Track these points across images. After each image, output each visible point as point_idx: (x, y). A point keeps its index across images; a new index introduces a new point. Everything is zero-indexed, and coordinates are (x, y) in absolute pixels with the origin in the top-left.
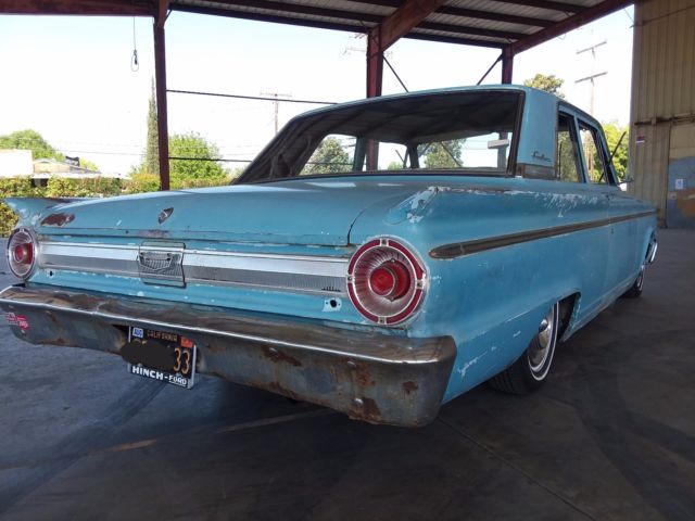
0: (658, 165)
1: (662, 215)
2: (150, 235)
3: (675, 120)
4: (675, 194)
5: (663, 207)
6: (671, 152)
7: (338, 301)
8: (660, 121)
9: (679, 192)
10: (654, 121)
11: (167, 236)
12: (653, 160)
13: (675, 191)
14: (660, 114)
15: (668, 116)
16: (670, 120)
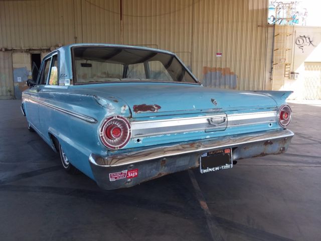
0: (7, 70)
1: (12, 93)
2: (214, 111)
3: (13, 51)
4: (18, 84)
5: (12, 90)
6: (14, 65)
7: (272, 124)
8: (6, 50)
9: (19, 83)
10: (3, 50)
11: (221, 110)
12: (5, 68)
13: (18, 82)
14: (5, 46)
15: (10, 48)
16: (11, 50)
